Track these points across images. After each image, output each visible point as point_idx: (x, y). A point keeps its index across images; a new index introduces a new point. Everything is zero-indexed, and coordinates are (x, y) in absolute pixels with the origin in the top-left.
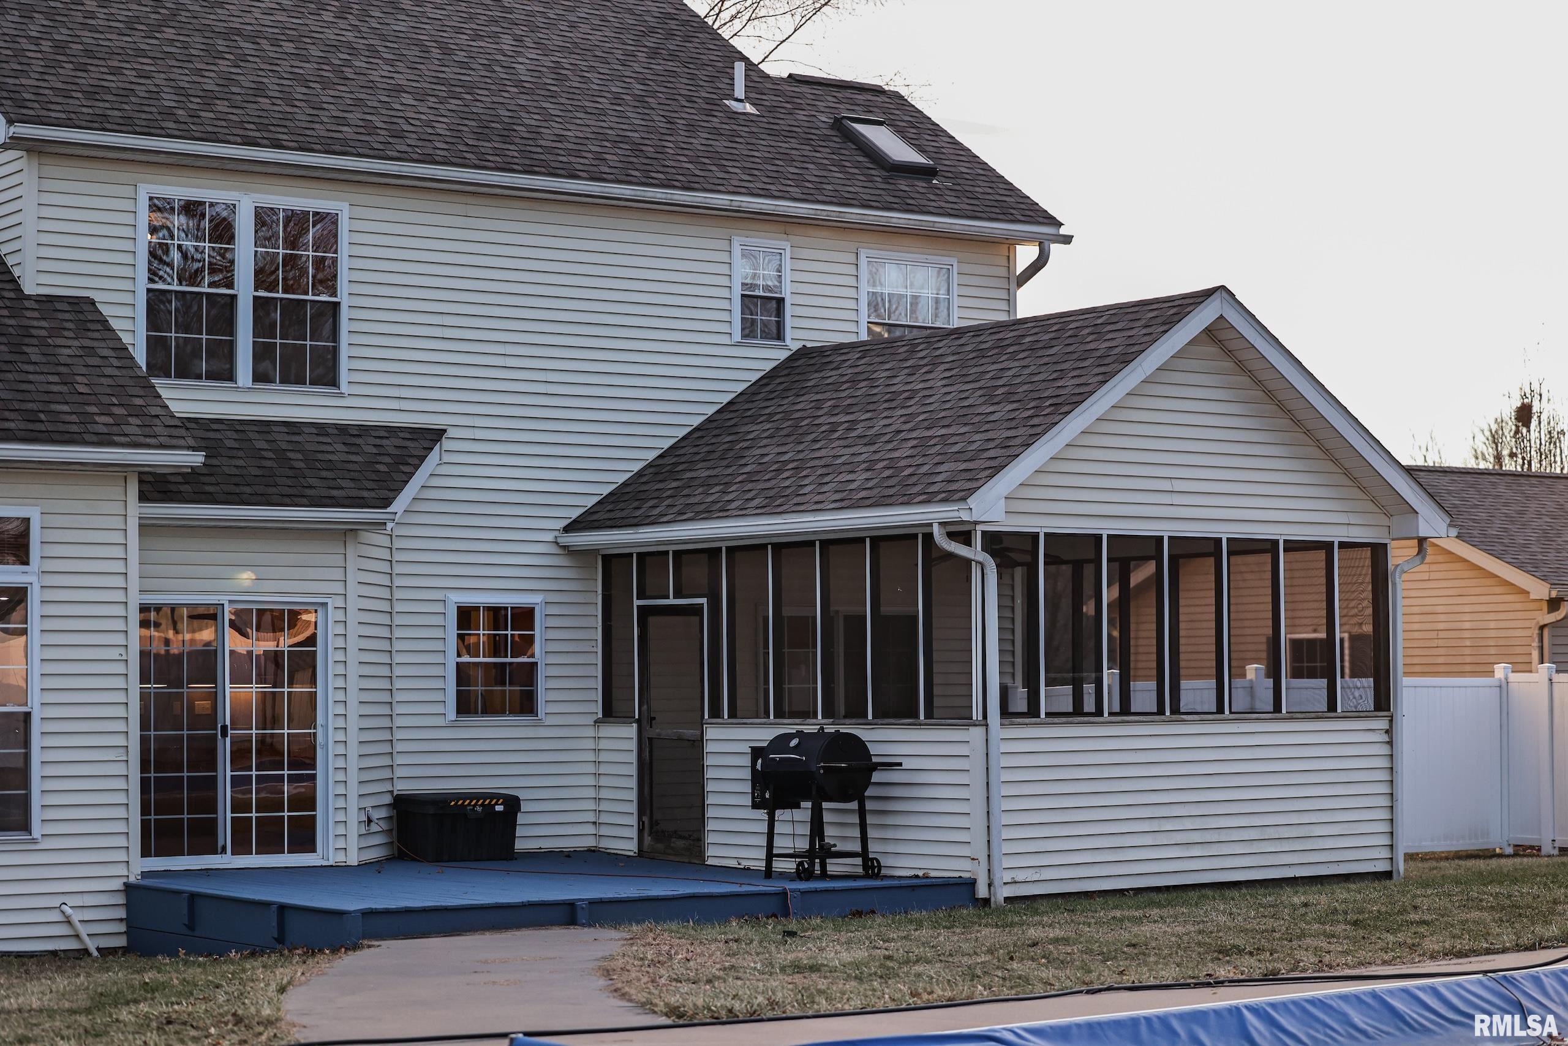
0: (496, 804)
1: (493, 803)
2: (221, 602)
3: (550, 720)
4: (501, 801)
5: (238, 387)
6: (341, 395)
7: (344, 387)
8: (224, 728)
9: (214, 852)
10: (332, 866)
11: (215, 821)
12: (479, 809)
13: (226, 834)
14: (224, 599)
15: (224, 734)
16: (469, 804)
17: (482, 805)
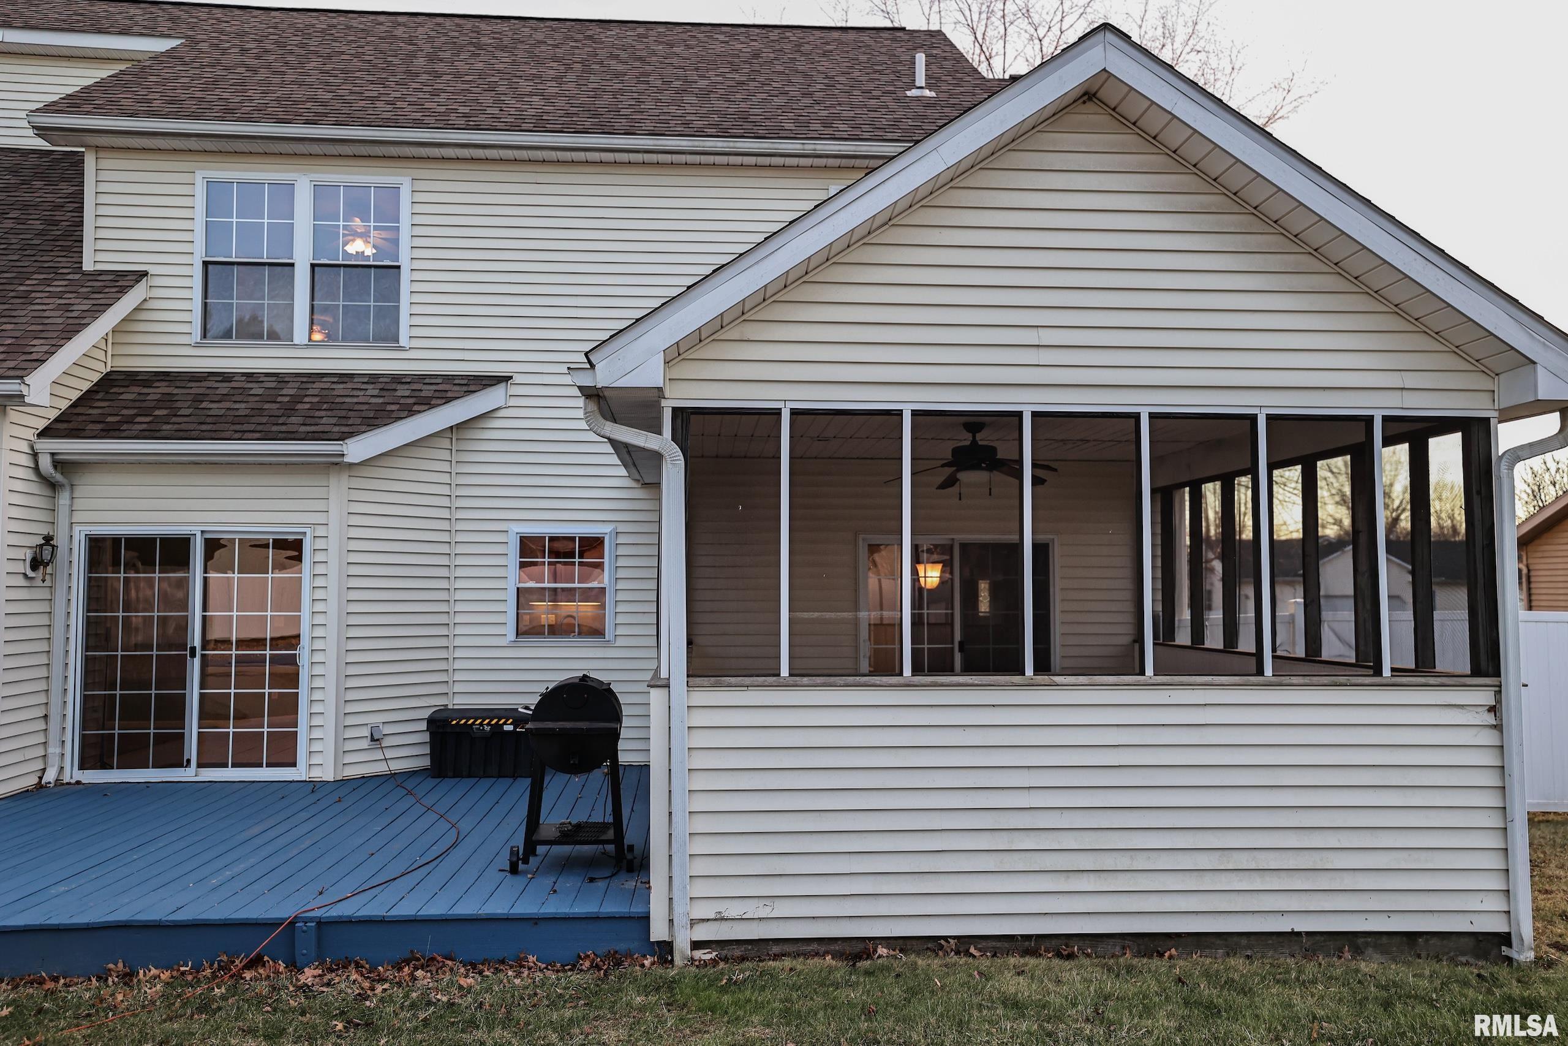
0: (505, 723)
1: (501, 722)
2: (192, 533)
3: (620, 642)
4: (511, 720)
5: (295, 345)
6: (402, 349)
7: (403, 341)
8: (193, 649)
9: (180, 765)
10: (306, 781)
11: (182, 736)
12: (488, 728)
13: (192, 749)
14: (196, 530)
15: (193, 655)
16: (473, 723)
17: (488, 724)
